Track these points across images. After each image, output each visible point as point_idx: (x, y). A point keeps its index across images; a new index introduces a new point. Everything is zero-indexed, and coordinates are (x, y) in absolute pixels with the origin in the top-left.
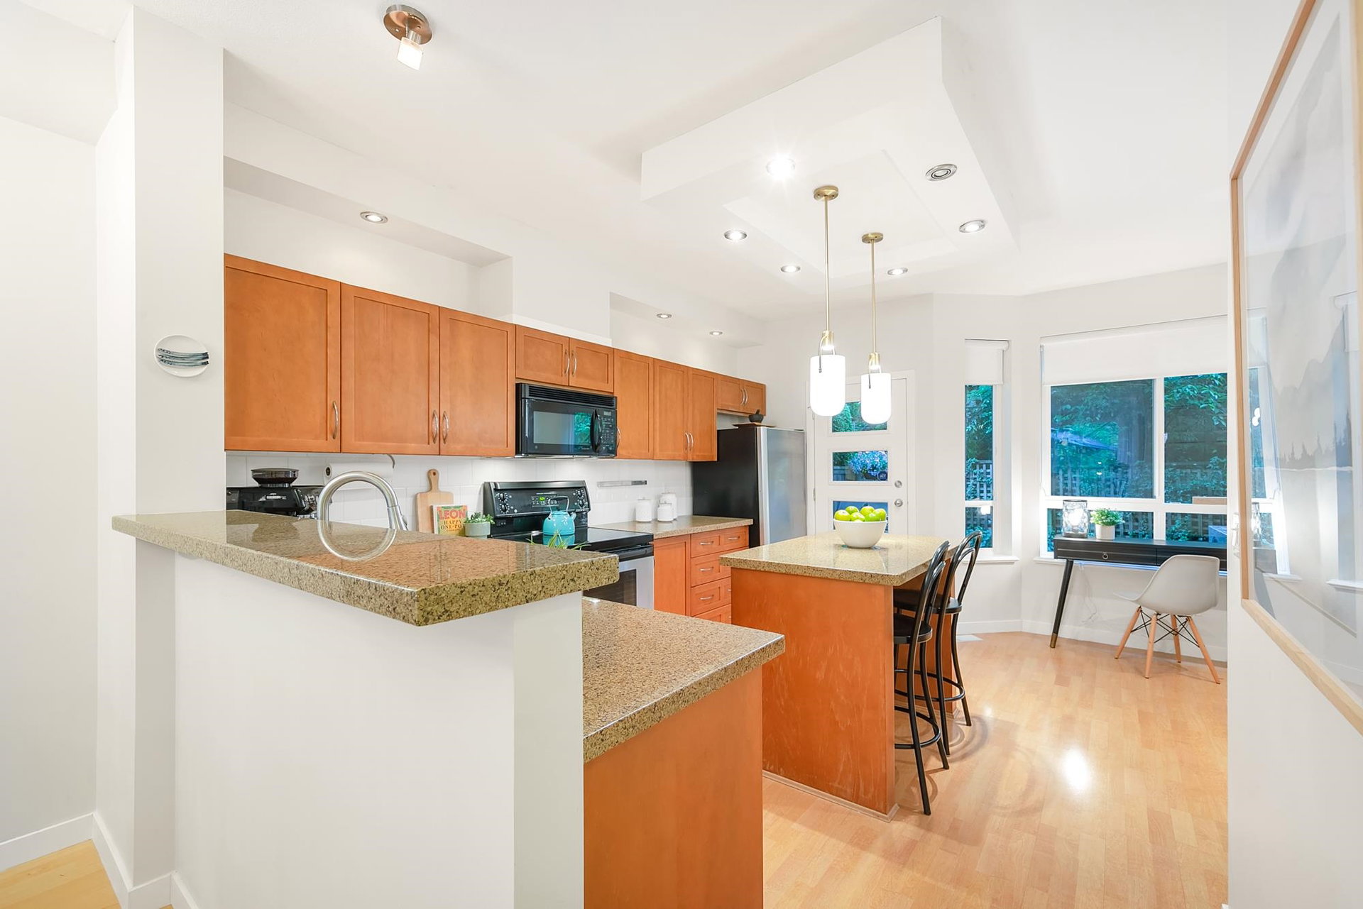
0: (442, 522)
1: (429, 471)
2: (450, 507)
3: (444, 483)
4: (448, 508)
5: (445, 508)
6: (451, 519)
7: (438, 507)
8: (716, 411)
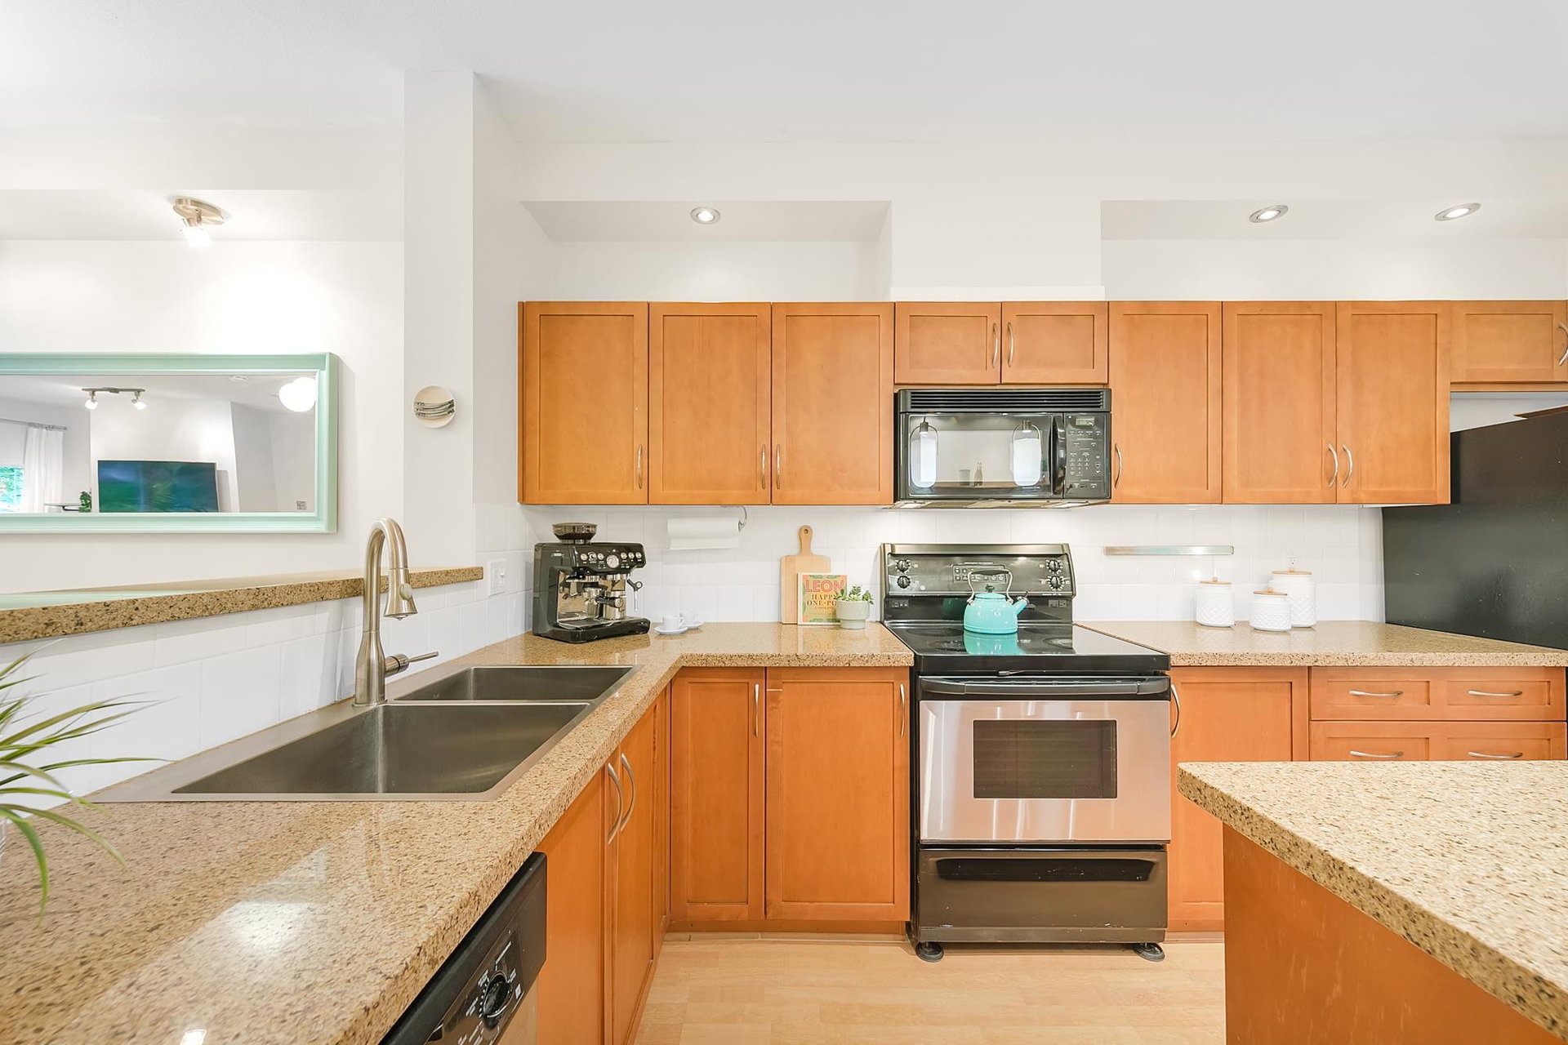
0: (810, 595)
1: (800, 530)
2: (821, 577)
3: (818, 545)
4: (818, 577)
5: (813, 576)
6: (822, 593)
7: (804, 577)
8: (1443, 384)
